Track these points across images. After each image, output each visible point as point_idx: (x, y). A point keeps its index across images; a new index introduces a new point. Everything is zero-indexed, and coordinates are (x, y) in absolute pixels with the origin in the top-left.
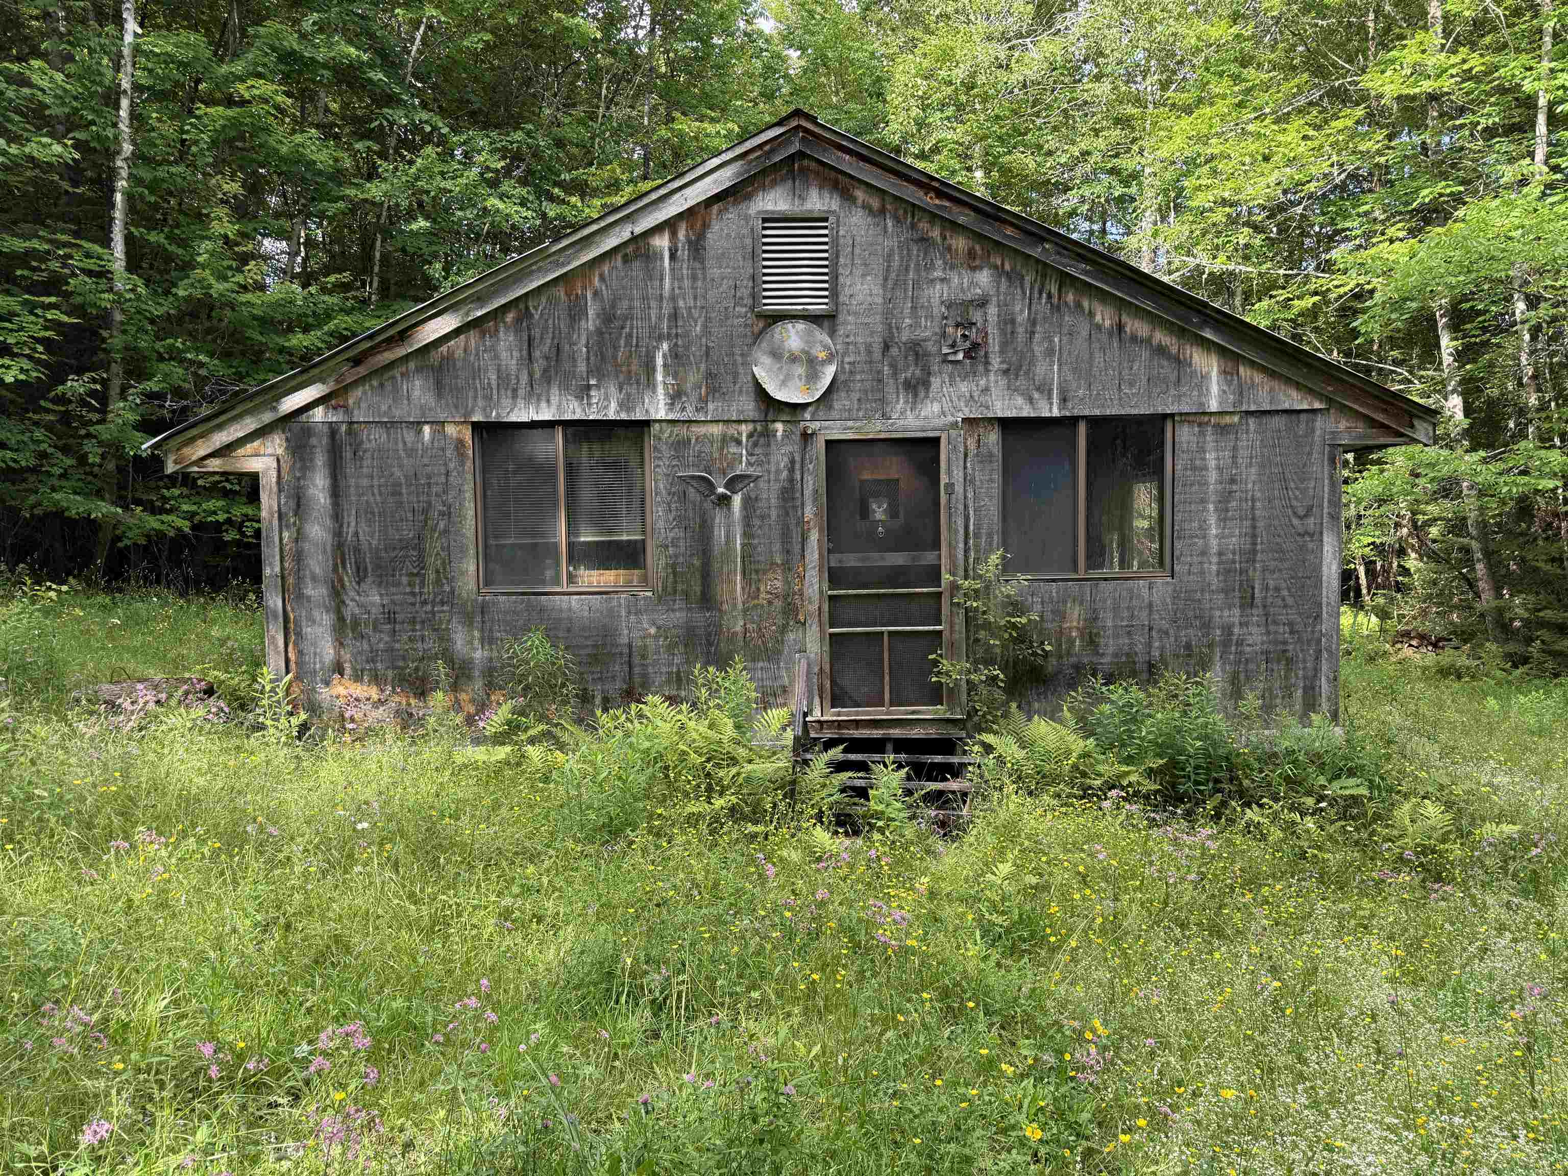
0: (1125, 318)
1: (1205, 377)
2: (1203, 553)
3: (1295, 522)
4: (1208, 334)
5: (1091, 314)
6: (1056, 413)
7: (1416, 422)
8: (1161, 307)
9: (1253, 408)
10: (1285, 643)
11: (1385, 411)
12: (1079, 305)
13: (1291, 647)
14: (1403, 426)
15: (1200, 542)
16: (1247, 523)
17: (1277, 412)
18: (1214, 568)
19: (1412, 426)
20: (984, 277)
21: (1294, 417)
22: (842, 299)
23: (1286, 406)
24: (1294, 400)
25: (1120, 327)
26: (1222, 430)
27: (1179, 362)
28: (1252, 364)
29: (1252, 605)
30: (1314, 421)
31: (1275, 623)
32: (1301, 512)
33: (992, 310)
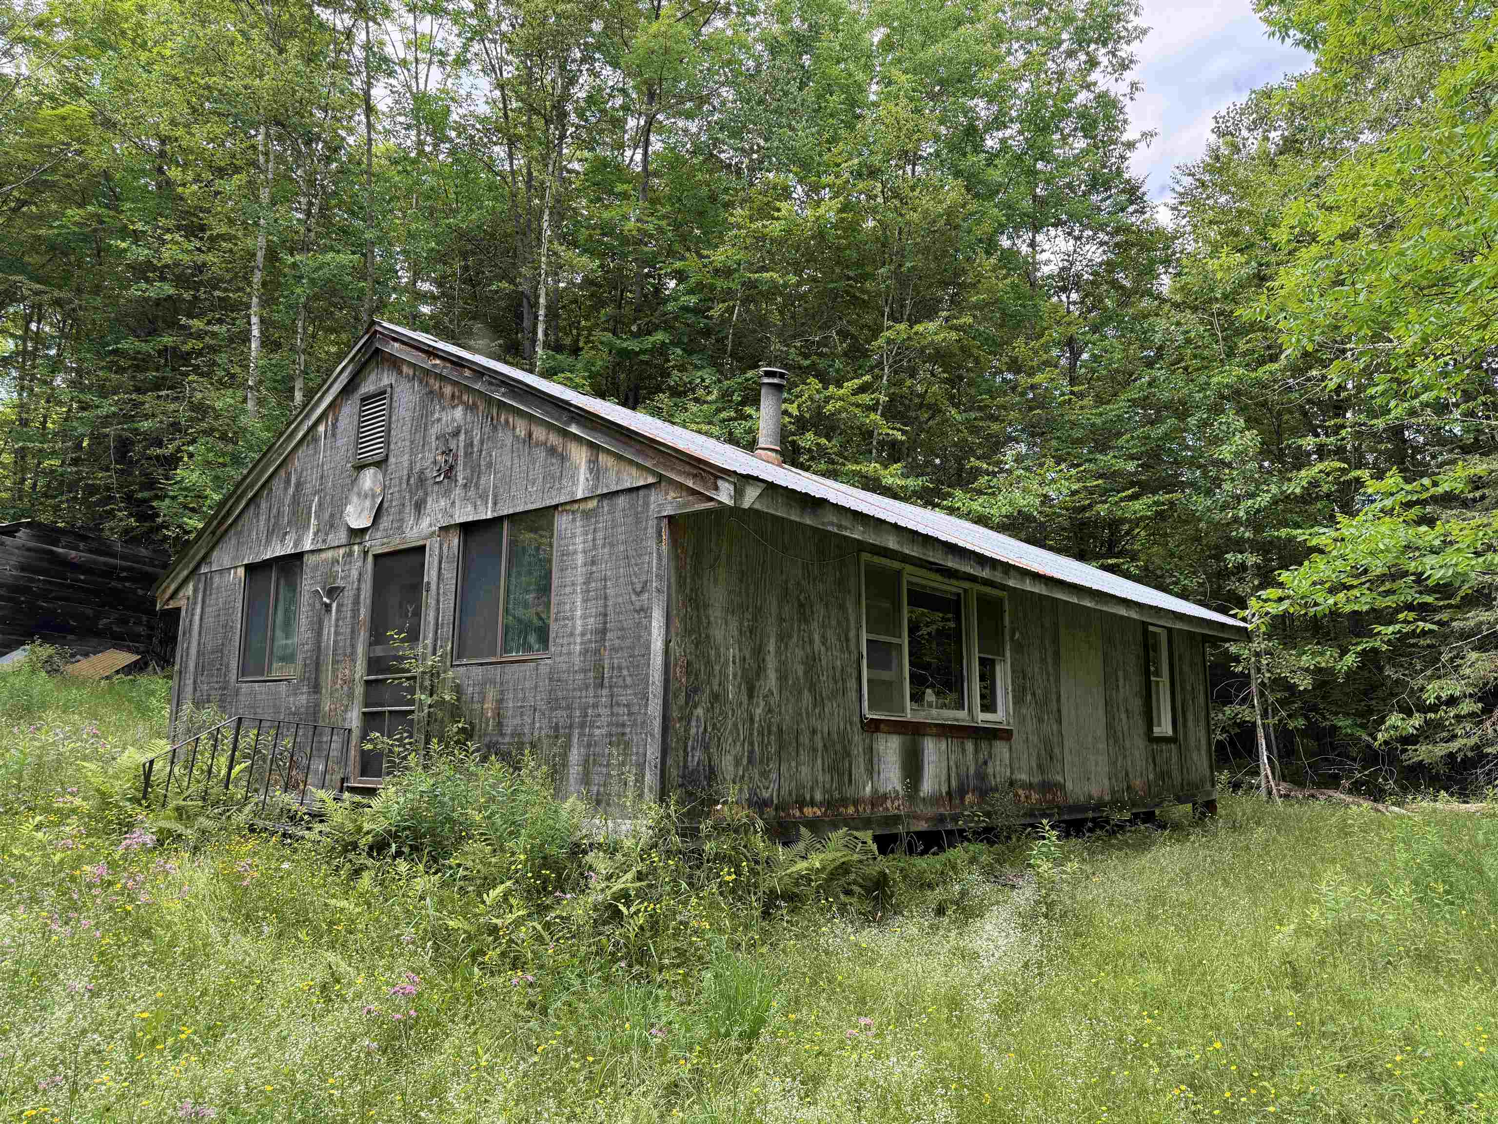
0: (533, 428)
1: (577, 468)
2: (572, 634)
3: (634, 597)
4: (574, 429)
5: (514, 428)
6: (489, 515)
7: (720, 483)
8: (547, 413)
9: (605, 491)
10: (623, 725)
11: (695, 476)
12: (507, 422)
13: (628, 730)
14: (708, 489)
15: (570, 623)
16: (601, 602)
17: (622, 491)
18: (578, 648)
19: (716, 488)
20: (459, 413)
21: (634, 495)
22: (392, 447)
23: (628, 485)
24: (632, 478)
25: (530, 435)
26: (587, 515)
27: (563, 458)
28: (608, 452)
29: (602, 686)
30: (648, 496)
31: (618, 705)
32: (638, 587)
33: (462, 437)
